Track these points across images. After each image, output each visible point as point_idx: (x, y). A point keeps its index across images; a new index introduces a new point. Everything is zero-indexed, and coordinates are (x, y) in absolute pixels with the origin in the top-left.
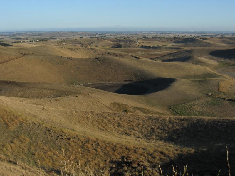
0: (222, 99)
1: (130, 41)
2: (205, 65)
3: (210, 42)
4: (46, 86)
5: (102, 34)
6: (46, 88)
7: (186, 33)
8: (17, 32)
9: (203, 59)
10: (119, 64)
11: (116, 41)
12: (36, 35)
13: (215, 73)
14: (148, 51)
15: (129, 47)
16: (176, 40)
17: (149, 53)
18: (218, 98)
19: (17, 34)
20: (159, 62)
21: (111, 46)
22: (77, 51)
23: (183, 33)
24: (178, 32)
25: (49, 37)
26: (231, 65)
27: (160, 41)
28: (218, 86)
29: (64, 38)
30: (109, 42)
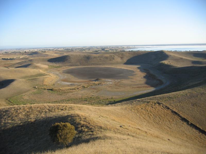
0: (44, 89)
2: (40, 69)
3: (47, 54)
9: (39, 65)
13: (45, 73)
16: (26, 53)
17: (6, 63)
18: (42, 89)
23: (33, 49)
24: (30, 48)
26: (56, 67)
27: (15, 55)
28: (43, 81)
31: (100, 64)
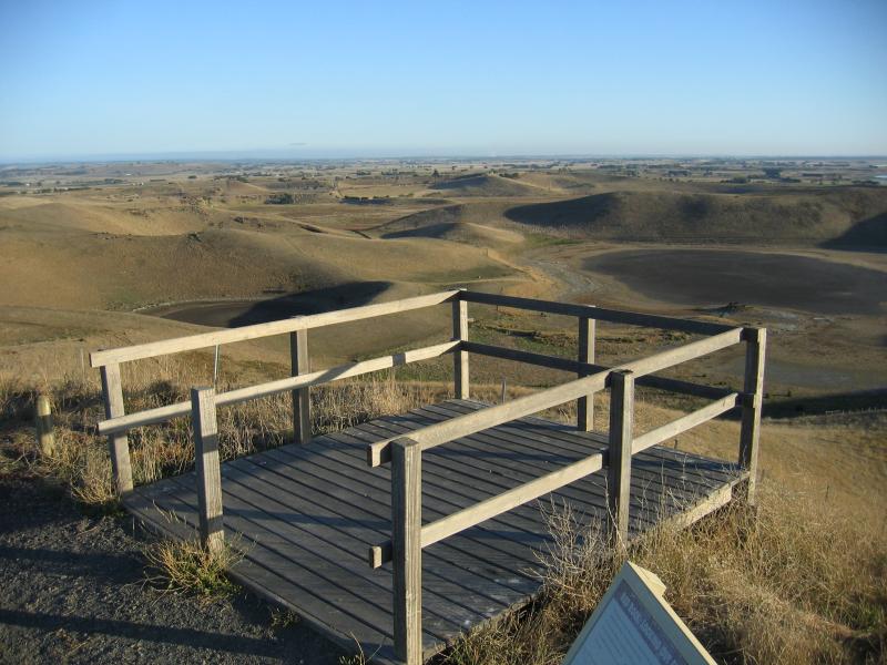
0: (499, 331)
1: (316, 185)
2: (488, 245)
3: (524, 183)
4: (13, 315)
5: (251, 169)
6: (12, 322)
7: (477, 160)
8: (17, 164)
9: (487, 229)
10: (252, 249)
11: (277, 187)
12: (68, 174)
13: (507, 263)
14: (358, 211)
15: (313, 201)
16: (437, 180)
17: (360, 216)
18: (490, 328)
19: (13, 170)
20: (376, 239)
21: (264, 199)
22: (152, 215)
23: (469, 160)
24: (456, 160)
25: (102, 179)
26: (557, 244)
27: (396, 184)
29: (144, 180)
30: (260, 189)
31: (751, 240)
